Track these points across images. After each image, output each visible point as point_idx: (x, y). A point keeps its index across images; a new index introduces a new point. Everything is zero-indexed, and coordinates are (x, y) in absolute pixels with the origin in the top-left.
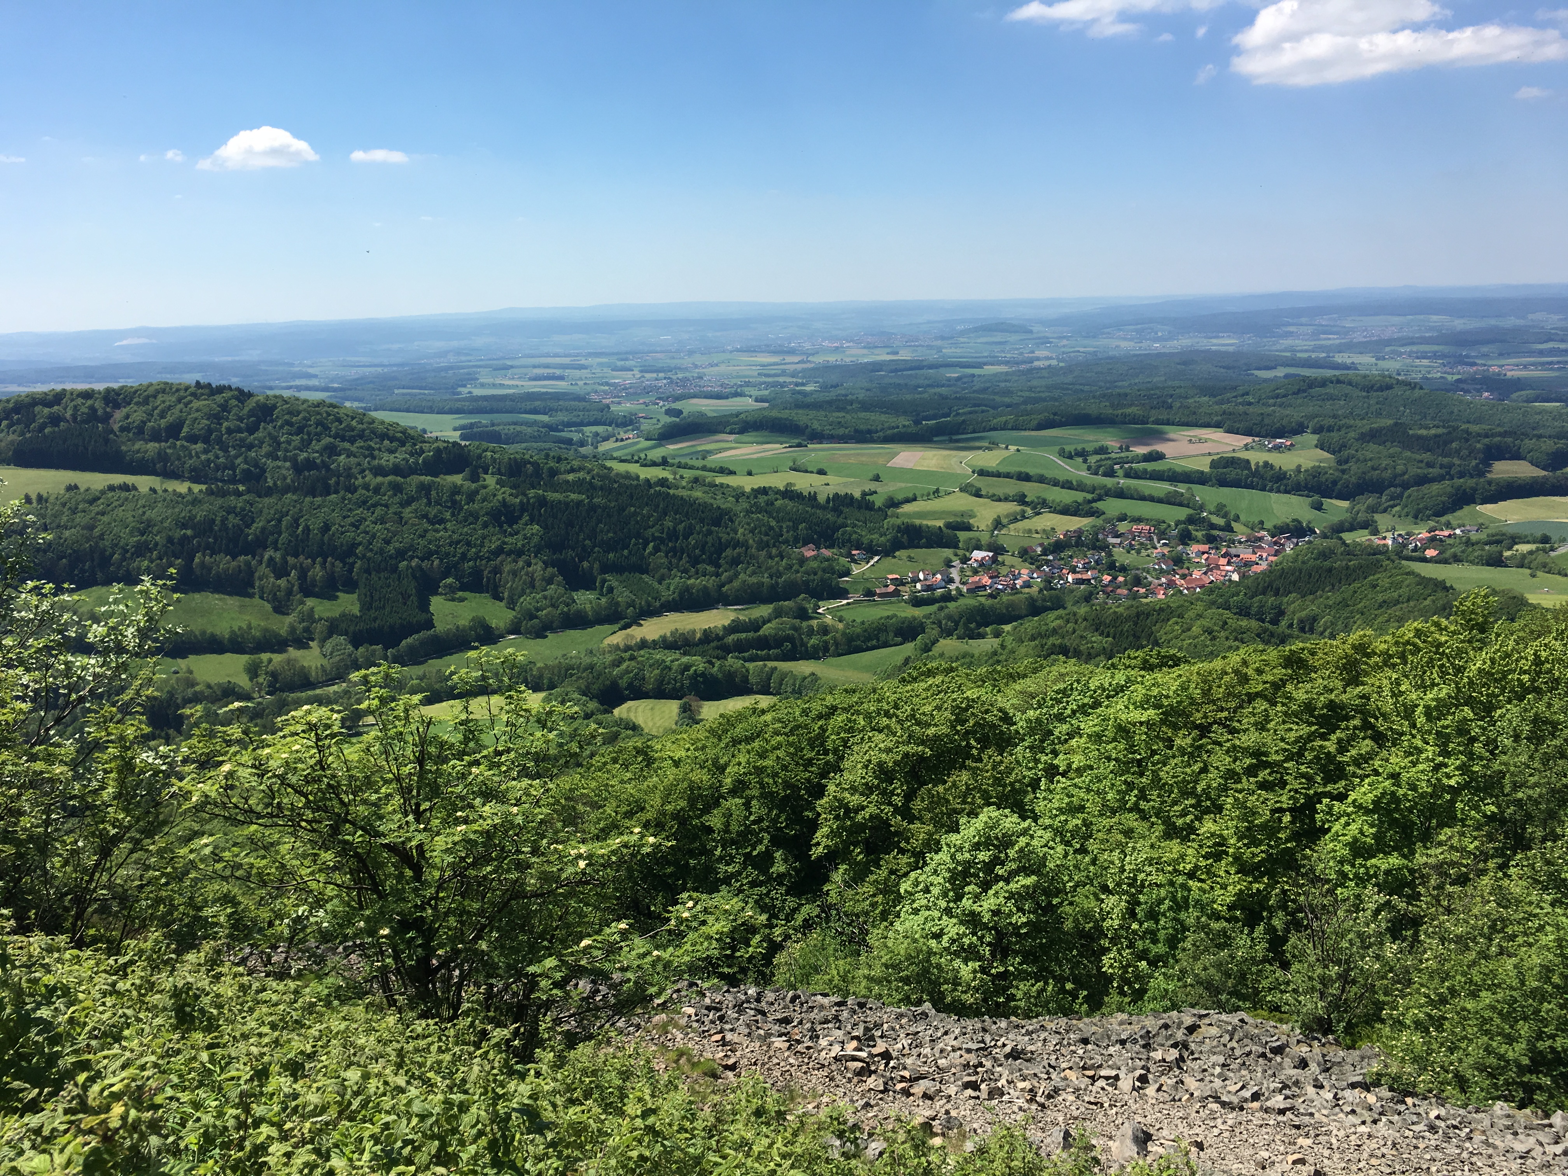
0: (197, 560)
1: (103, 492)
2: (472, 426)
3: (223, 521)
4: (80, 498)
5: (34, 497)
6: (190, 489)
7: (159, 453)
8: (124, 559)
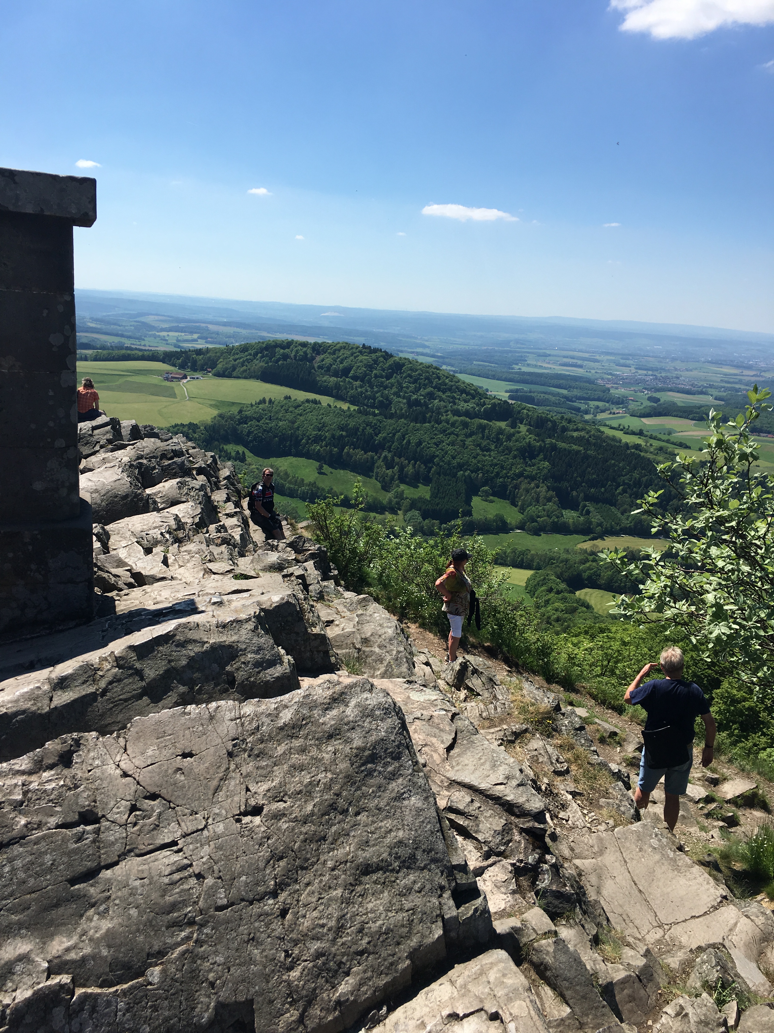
0: (345, 450)
1: (303, 403)
2: (517, 391)
3: (363, 430)
4: (290, 404)
5: (267, 400)
6: (349, 408)
7: (336, 384)
8: (307, 443)
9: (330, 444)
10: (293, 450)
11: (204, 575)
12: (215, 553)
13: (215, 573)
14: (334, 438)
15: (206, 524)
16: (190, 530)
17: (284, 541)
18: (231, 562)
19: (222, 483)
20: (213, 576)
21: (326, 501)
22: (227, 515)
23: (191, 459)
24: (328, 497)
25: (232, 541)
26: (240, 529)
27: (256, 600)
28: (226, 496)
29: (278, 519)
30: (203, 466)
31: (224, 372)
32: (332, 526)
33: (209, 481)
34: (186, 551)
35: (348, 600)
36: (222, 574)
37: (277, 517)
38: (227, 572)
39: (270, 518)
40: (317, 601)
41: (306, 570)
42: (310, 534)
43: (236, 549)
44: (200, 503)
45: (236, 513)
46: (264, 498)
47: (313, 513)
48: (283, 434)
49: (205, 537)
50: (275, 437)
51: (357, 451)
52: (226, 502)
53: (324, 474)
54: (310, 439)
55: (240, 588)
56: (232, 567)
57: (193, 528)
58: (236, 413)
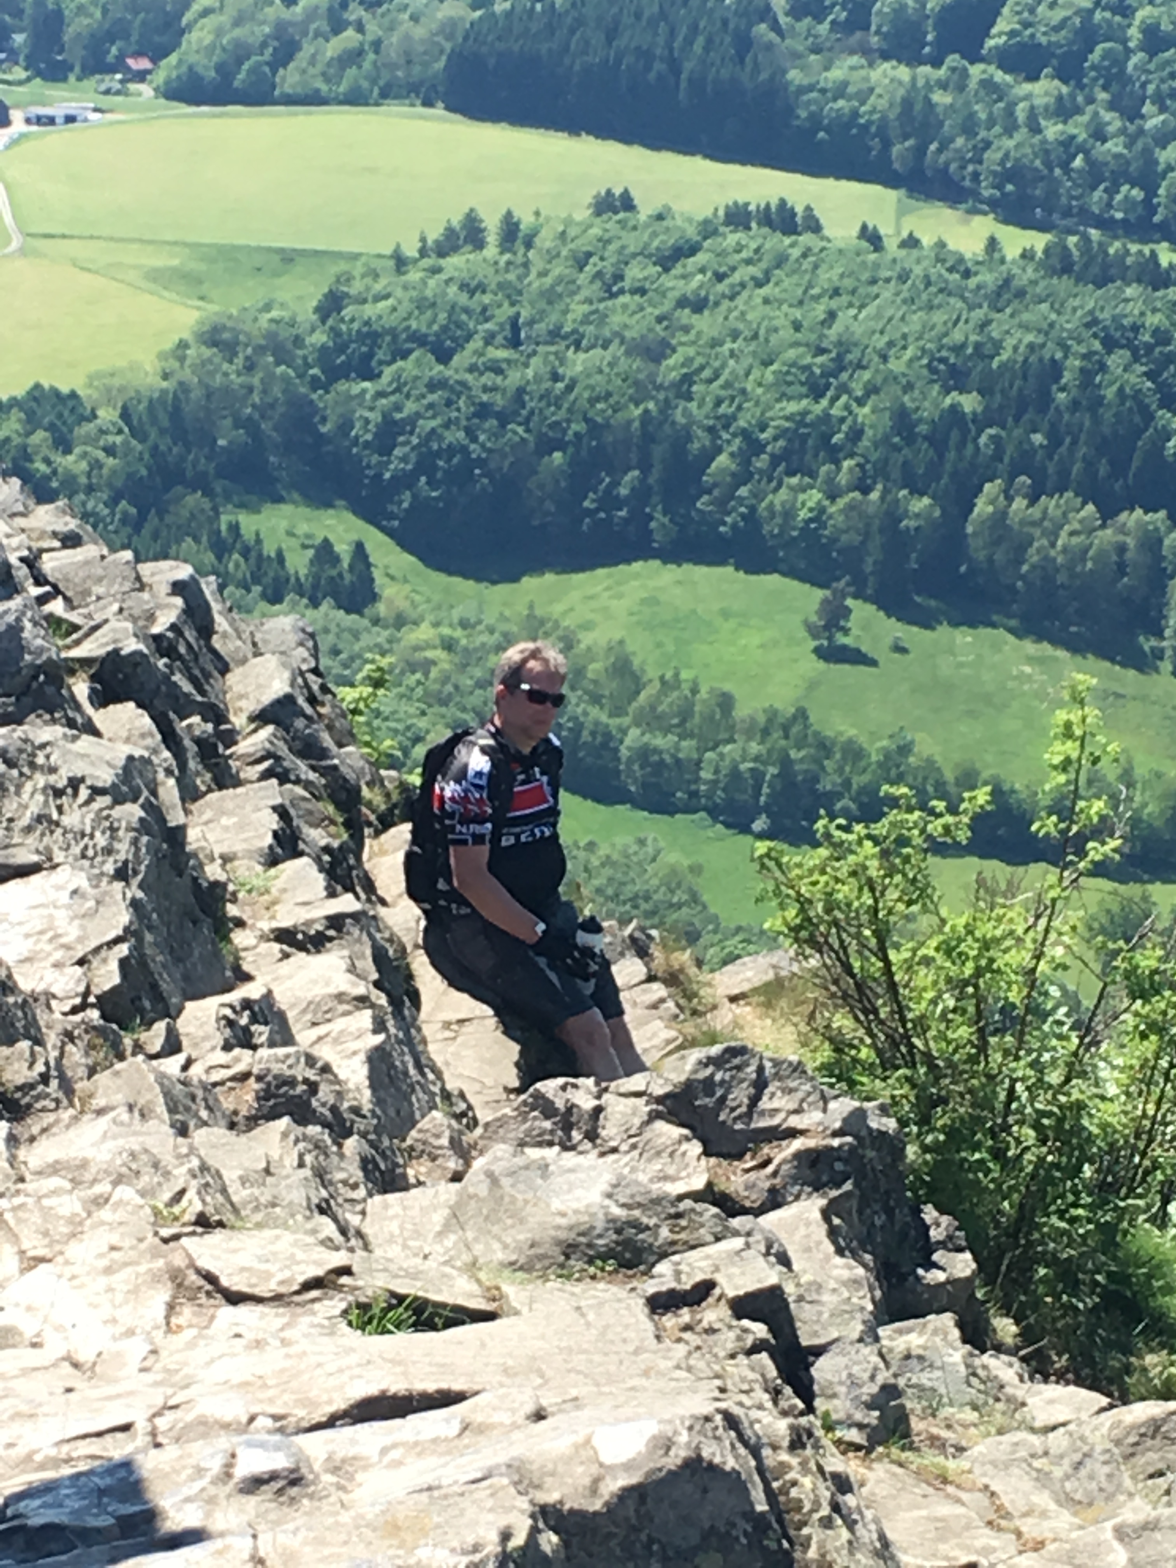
9: (882, 471)
10: (659, 521)
11: (171, 1308)
12: (231, 1176)
13: (235, 1298)
14: (910, 438)
15: (158, 997)
16: (69, 1036)
17: (637, 1082)
18: (328, 1228)
19: (244, 746)
20: (227, 1313)
21: (880, 828)
22: (284, 936)
23: (57, 607)
24: (894, 802)
25: (325, 1093)
26: (365, 1018)
27: (502, 1458)
28: (273, 822)
29: (588, 952)
30: (131, 645)
31: (225, 71)
32: (924, 977)
33: (170, 738)
34: (54, 1169)
35: (1057, 1441)
36: (278, 1298)
37: (582, 938)
38: (308, 1286)
39: (541, 946)
40: (865, 1450)
41: (784, 1260)
42: (789, 1034)
43: (351, 1144)
44: (122, 874)
45: (336, 922)
46: (500, 823)
47: (804, 903)
48: (595, 429)
49: (161, 1078)
50: (547, 446)
51: (1051, 504)
52: (272, 860)
53: (856, 657)
54: (758, 448)
55: (397, 1386)
56: (339, 1259)
57: (90, 1028)
58: (306, 313)
